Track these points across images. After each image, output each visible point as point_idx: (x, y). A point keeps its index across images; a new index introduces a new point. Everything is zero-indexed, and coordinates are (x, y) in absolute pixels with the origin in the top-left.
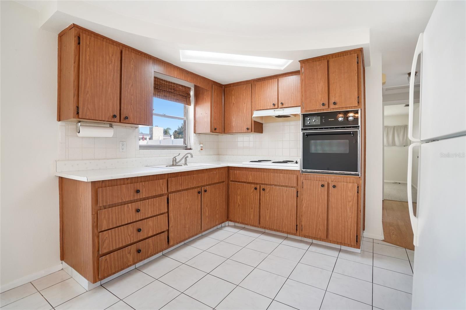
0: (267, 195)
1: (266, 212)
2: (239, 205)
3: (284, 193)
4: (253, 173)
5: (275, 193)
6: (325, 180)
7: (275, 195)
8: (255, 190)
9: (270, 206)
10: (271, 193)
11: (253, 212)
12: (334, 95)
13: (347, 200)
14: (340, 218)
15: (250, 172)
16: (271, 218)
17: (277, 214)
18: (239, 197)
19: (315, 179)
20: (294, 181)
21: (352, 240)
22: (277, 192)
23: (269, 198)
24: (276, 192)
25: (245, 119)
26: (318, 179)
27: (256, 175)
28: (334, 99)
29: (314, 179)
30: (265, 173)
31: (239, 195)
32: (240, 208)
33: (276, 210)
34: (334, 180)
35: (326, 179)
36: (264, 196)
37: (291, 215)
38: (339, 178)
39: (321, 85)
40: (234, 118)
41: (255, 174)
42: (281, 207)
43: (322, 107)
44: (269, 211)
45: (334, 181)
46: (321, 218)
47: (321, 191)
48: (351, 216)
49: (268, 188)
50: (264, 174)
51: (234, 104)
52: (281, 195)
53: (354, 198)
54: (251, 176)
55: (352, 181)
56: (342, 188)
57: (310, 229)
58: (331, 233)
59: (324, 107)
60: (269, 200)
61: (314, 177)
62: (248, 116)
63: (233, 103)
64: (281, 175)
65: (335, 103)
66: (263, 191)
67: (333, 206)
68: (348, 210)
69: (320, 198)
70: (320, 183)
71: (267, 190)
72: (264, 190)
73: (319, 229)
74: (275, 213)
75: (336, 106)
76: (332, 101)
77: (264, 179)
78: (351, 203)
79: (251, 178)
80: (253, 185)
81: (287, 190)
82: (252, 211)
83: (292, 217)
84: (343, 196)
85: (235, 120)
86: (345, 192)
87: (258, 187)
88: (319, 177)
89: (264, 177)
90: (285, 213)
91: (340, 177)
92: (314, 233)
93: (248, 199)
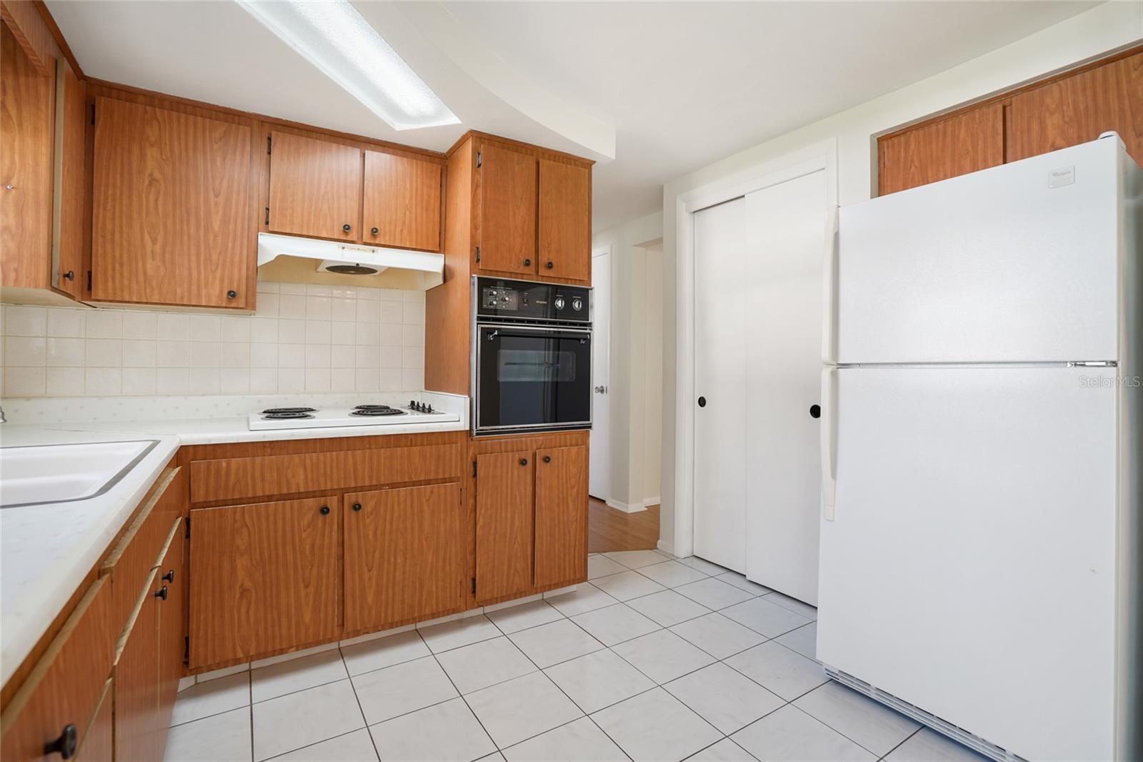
0: (368, 521)
1: (367, 578)
2: (244, 591)
3: (425, 504)
4: (312, 460)
5: (396, 507)
6: (524, 448)
7: (396, 514)
8: (321, 517)
9: (377, 554)
10: (382, 511)
11: (311, 598)
12: (547, 245)
13: (569, 485)
14: (557, 529)
15: (296, 457)
16: (384, 593)
17: (404, 573)
18: (242, 562)
19: (503, 449)
20: (454, 462)
21: (577, 567)
22: (402, 506)
23: (376, 529)
24: (399, 504)
25: (215, 257)
26: (509, 448)
27: (324, 463)
28: (547, 254)
29: (501, 448)
30: (358, 452)
31: (242, 555)
32: (249, 603)
33: (399, 561)
34: (542, 444)
35: (527, 446)
36: (358, 528)
37: (444, 561)
38: (551, 439)
39: (521, 214)
40: (154, 241)
41: (318, 459)
42: (416, 546)
43: (522, 269)
44: (374, 572)
45: (543, 447)
46: (519, 541)
47: (518, 475)
48: (575, 518)
49: (369, 501)
50: (354, 456)
51: (156, 180)
52: (416, 511)
53: (580, 478)
54: (301, 471)
55: (574, 442)
56: (561, 460)
57: (496, 578)
58: (539, 571)
59: (526, 270)
60: (375, 534)
61: (500, 443)
62: (233, 247)
63: (151, 175)
64: (416, 449)
65: (550, 266)
66: (354, 512)
67: (544, 505)
68: (571, 504)
69: (517, 493)
70: (517, 455)
71: (368, 507)
72: (357, 507)
73: (516, 570)
74: (395, 570)
75: (551, 273)
76: (544, 259)
77: (355, 471)
78: (575, 490)
79: (302, 477)
80: (310, 502)
81: (432, 492)
82: (307, 596)
83: (450, 565)
84: (562, 478)
85: (158, 248)
86: (564, 468)
87: (333, 503)
88: (512, 442)
89: (355, 464)
90: (430, 561)
91: (554, 437)
92: (505, 585)
93: (290, 557)
